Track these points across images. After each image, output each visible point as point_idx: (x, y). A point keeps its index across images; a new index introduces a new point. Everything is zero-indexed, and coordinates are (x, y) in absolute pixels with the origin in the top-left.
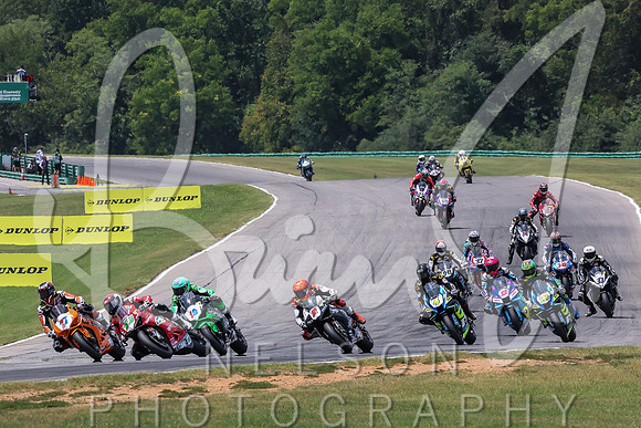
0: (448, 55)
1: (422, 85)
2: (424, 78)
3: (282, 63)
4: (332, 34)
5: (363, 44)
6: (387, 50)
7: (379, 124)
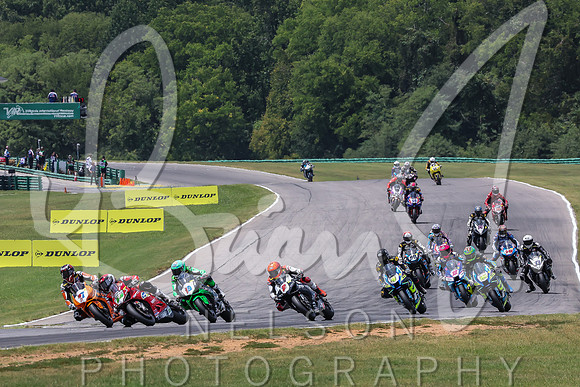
0: (416, 81)
1: (395, 105)
2: (396, 100)
3: (283, 87)
4: (323, 64)
5: (348, 72)
6: (367, 77)
7: (361, 136)
